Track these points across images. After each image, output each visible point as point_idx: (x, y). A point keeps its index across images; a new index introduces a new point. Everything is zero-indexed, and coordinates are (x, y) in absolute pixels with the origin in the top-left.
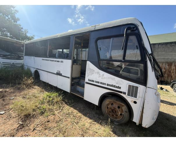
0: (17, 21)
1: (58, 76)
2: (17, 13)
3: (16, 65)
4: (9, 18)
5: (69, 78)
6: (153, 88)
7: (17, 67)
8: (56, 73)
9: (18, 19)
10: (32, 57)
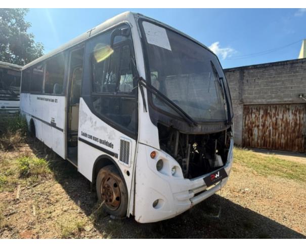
0: (26, 29)
1: (53, 128)
2: (27, 14)
3: (7, 111)
4: (13, 25)
5: (62, 130)
6: (145, 143)
7: (10, 113)
8: (50, 122)
9: (29, 25)
10: (28, 95)
